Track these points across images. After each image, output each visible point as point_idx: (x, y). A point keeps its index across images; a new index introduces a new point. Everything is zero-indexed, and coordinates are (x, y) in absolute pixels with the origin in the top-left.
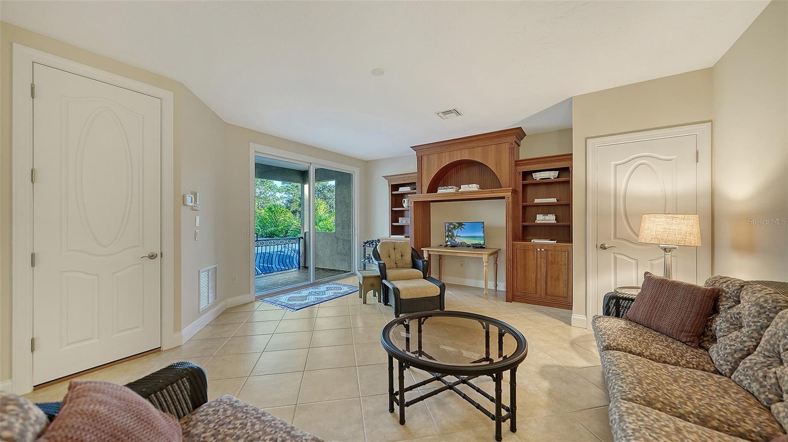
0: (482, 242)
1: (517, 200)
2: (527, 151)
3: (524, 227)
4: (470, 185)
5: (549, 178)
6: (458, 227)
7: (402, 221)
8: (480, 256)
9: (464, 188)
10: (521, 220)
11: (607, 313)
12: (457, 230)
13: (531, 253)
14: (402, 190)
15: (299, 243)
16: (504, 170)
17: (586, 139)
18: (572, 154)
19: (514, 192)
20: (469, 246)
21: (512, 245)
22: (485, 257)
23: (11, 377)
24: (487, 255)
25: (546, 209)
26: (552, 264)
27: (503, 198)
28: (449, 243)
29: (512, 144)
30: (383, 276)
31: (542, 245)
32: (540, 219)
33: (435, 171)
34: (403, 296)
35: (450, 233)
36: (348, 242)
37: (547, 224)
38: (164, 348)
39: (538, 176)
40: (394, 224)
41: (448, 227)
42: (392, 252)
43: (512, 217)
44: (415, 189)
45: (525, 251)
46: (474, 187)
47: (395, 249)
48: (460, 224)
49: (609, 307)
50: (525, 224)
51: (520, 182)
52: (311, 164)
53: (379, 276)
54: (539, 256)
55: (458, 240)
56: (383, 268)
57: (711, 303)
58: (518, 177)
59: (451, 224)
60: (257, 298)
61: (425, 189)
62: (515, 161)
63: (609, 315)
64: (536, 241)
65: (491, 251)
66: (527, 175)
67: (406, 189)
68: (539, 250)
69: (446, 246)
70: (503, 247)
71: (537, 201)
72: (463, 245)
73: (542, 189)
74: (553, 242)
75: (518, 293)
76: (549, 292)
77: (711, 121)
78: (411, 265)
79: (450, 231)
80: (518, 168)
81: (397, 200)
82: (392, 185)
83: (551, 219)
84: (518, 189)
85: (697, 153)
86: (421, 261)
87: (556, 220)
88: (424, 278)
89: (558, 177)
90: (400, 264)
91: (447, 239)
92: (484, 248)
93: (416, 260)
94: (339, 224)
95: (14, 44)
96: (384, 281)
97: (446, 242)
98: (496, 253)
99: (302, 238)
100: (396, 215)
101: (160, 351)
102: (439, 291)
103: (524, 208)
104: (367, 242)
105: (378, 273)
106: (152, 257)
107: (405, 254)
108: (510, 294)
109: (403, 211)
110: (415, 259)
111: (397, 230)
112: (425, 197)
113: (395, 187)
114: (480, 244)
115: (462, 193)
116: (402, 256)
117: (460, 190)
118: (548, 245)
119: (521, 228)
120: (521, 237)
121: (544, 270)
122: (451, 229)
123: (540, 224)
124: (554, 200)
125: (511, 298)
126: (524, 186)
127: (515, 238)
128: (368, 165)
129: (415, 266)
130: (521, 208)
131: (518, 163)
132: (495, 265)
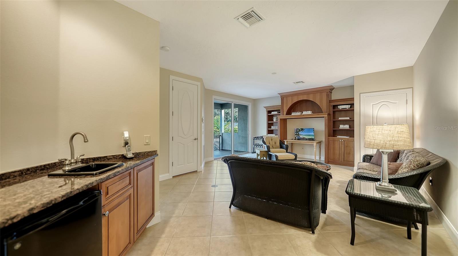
0: (313, 137)
1: (330, 118)
2: (335, 96)
3: (334, 131)
4: (308, 112)
5: (346, 108)
6: (301, 130)
7: (273, 128)
8: (312, 144)
9: (305, 113)
10: (332, 127)
11: (364, 161)
12: (301, 132)
13: (337, 142)
14: (273, 113)
15: (220, 138)
16: (324, 105)
17: (360, 93)
18: (354, 98)
19: (329, 114)
20: (306, 139)
21: (328, 139)
22: (315, 144)
23: (169, 173)
24: (315, 143)
25: (344, 122)
26: (347, 147)
27: (324, 117)
28: (297, 138)
29: (327, 93)
30: (269, 151)
31: (342, 139)
32: (342, 127)
33: (290, 105)
34: (279, 158)
35: (297, 133)
36: (246, 138)
37: (345, 129)
38: (198, 171)
39: (340, 107)
40: (269, 129)
41: (296, 131)
42: (271, 141)
43: (328, 126)
44: (280, 113)
45: (334, 141)
46: (309, 112)
47: (272, 140)
48: (302, 129)
49: (365, 159)
50: (334, 129)
51: (332, 110)
52: (232, 102)
53: (267, 151)
54: (341, 142)
55: (301, 137)
56: (268, 147)
57: (397, 155)
58: (330, 107)
59: (298, 129)
60: (214, 159)
61: (285, 113)
62: (329, 101)
63: (365, 162)
64: (339, 137)
65: (318, 142)
66: (335, 107)
67: (276, 113)
68: (340, 141)
69: (295, 139)
70: (324, 140)
71: (340, 119)
72: (303, 139)
73: (343, 113)
74: (347, 137)
75: (331, 160)
76: (345, 159)
77: (412, 88)
78: (280, 147)
79: (297, 132)
80: (330, 103)
81: (270, 118)
82: (268, 111)
83: (347, 127)
84: (331, 113)
85: (407, 100)
86: (285, 145)
87: (349, 127)
88: (286, 152)
89: (350, 108)
90: (274, 147)
91: (296, 136)
92: (314, 140)
93: (283, 145)
94: (240, 129)
95: (170, 75)
96: (269, 153)
97: (295, 137)
98: (320, 143)
99: (221, 136)
100: (269, 125)
101: (197, 172)
102: (295, 157)
103: (334, 122)
104: (255, 138)
105: (266, 149)
106: (195, 139)
107: (277, 142)
108: (327, 161)
109: (273, 123)
110: (281, 144)
111: (270, 132)
112: (285, 117)
113: (269, 112)
114: (313, 138)
115: (304, 115)
116: (275, 143)
117: (303, 114)
118: (345, 138)
119: (332, 131)
120: (332, 135)
121: (343, 150)
122: (297, 131)
123: (341, 129)
124: (348, 118)
125: (327, 162)
126: (334, 112)
127: (329, 135)
128: (255, 101)
129: (281, 147)
130: (332, 122)
131: (331, 101)
132: (320, 148)
